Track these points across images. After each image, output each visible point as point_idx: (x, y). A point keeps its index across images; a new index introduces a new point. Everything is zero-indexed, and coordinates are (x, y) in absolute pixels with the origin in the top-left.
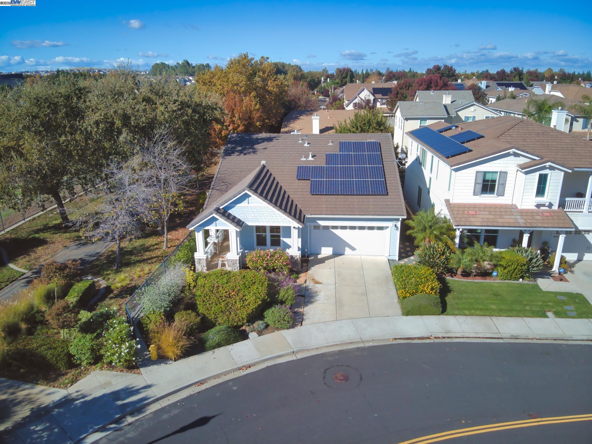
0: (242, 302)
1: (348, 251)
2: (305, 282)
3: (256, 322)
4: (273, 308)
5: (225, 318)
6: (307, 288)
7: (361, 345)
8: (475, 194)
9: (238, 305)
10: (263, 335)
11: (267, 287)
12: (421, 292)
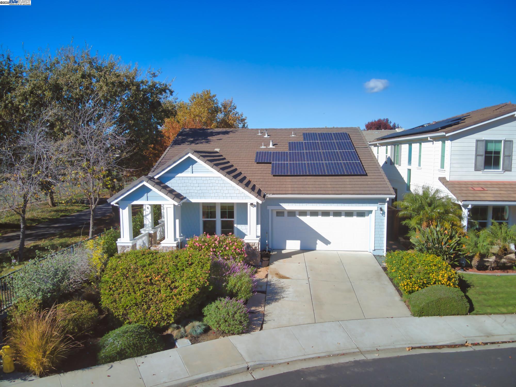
0: (169, 290)
1: (320, 245)
2: (267, 276)
3: (190, 325)
4: (217, 302)
5: (140, 313)
6: (269, 284)
7: (360, 358)
8: (476, 169)
9: (163, 294)
10: (200, 342)
11: (210, 270)
12: (435, 283)
